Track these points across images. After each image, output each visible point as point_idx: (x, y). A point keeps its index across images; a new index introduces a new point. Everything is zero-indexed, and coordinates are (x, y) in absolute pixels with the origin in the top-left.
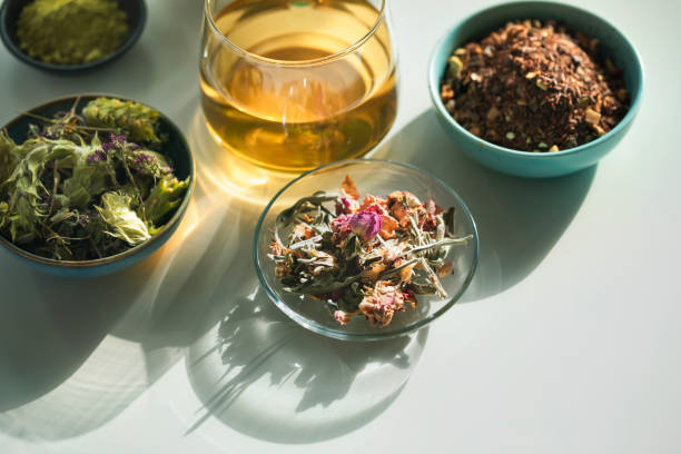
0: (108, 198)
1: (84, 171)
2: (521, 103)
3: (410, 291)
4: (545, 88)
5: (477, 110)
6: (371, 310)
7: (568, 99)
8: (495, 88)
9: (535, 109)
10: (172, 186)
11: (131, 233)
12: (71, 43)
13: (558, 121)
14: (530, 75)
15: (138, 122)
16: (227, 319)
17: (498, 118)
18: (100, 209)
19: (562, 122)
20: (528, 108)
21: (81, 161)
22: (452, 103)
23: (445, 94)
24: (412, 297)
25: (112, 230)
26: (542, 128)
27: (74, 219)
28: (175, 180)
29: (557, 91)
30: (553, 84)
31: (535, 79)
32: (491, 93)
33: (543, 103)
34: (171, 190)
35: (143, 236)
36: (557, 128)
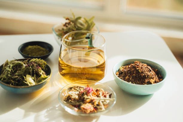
0: (27, 76)
1: (24, 69)
2: (134, 75)
3: (96, 108)
4: (140, 72)
5: (124, 77)
6: (84, 109)
7: (146, 76)
8: (129, 72)
9: (137, 77)
10: (44, 76)
11: (30, 83)
12: (34, 54)
13: (143, 80)
14: (137, 69)
15: (41, 63)
16: (49, 109)
17: (128, 79)
18: (25, 77)
19: (144, 80)
20: (136, 76)
21: (24, 67)
22: (118, 75)
23: (117, 73)
24: (96, 110)
25: (26, 81)
26: (138, 81)
27: (17, 78)
28: (45, 75)
29: (144, 73)
30: (143, 71)
31: (138, 70)
32: (128, 73)
33: (139, 75)
34: (44, 77)
35: (33, 84)
36: (142, 82)
